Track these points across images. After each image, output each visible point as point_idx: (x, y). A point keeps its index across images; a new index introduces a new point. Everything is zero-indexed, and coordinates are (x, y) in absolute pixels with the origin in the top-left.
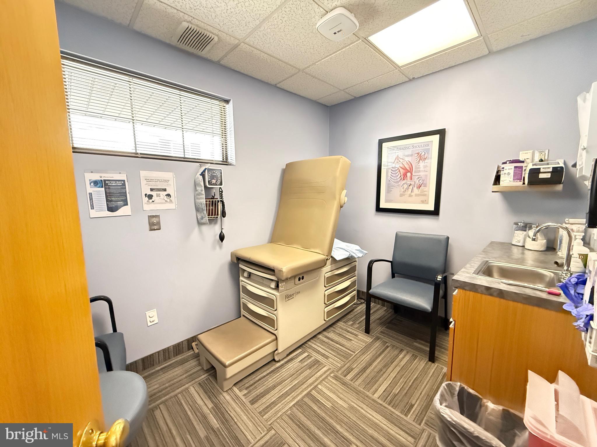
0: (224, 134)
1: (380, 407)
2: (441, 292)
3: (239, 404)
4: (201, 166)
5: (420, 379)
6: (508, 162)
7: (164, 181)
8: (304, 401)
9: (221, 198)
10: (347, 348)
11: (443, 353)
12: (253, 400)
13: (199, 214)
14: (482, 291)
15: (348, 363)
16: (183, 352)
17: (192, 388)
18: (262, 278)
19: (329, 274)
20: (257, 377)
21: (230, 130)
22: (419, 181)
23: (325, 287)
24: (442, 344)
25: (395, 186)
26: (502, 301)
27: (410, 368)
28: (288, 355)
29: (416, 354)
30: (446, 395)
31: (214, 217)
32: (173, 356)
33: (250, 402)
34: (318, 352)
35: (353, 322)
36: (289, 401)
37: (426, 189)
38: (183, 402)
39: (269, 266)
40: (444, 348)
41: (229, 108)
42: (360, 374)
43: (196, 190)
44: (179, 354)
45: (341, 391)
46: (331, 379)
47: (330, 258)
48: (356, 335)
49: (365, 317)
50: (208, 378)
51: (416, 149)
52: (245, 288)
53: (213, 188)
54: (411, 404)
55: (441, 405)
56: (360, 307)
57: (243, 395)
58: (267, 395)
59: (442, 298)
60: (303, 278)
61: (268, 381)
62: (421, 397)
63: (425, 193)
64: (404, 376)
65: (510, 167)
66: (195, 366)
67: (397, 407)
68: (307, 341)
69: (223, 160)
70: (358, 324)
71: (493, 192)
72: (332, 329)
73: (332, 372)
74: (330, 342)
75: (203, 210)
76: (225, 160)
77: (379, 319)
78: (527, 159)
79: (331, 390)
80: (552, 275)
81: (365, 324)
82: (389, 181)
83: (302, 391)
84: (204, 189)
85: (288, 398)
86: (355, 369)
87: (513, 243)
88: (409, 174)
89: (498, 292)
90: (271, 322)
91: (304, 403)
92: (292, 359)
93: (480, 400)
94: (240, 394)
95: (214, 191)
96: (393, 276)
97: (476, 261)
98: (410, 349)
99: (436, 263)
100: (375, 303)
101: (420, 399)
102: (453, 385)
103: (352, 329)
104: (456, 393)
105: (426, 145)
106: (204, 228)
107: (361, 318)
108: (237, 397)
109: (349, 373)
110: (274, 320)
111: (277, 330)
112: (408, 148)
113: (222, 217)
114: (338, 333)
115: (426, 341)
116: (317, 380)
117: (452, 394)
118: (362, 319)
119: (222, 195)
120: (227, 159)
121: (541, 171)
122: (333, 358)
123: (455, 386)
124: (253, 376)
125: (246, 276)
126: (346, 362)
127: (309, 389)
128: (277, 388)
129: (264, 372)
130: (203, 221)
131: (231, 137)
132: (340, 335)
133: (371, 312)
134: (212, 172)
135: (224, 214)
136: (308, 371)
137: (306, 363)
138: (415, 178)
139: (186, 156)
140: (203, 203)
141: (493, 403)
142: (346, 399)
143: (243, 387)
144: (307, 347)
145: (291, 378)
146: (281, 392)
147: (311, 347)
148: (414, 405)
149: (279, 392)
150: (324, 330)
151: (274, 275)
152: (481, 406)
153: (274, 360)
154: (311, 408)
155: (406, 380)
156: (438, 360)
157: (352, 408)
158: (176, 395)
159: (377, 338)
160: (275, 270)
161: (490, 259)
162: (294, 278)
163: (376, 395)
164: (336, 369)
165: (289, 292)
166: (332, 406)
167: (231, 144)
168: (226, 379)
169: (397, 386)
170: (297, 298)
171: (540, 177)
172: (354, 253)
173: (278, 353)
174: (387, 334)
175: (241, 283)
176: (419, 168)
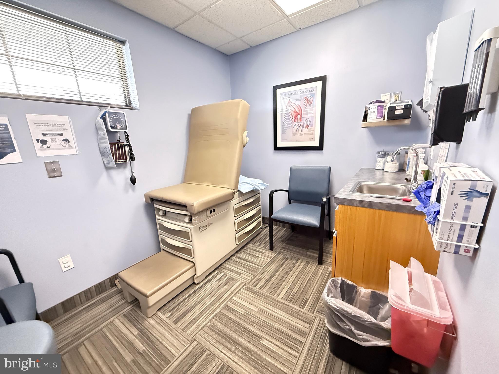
0: (124, 77)
1: (283, 306)
2: (326, 211)
3: (164, 326)
4: (101, 110)
5: (312, 280)
6: (373, 103)
7: (59, 125)
8: (222, 312)
9: (128, 142)
10: (255, 264)
11: (328, 257)
12: (176, 320)
13: (105, 159)
14: (356, 204)
15: (257, 275)
16: (106, 290)
17: (117, 320)
18: (176, 214)
19: (238, 206)
20: (179, 300)
21: (130, 73)
22: (307, 122)
23: (235, 216)
24: (328, 251)
25: (288, 128)
26: (371, 210)
27: (305, 272)
28: (206, 277)
29: (309, 261)
30: (332, 289)
31: (122, 161)
32: (96, 295)
33: (173, 322)
34: (232, 271)
35: (260, 243)
36: (208, 315)
37: (313, 129)
38: (108, 334)
39: (180, 203)
40: (329, 253)
41: (126, 49)
42: (267, 283)
43: (98, 134)
44: (102, 292)
45: (252, 299)
46: (243, 291)
47: (237, 192)
48: (263, 253)
49: (269, 238)
50: (133, 308)
51: (304, 94)
52: (161, 225)
53: (117, 132)
54: (306, 299)
55: (328, 297)
56: (266, 230)
57: (167, 318)
58: (189, 313)
59: (327, 215)
60: (214, 211)
61: (189, 302)
62: (313, 293)
63: (312, 132)
64: (301, 279)
65: (375, 107)
66: (119, 301)
67: (296, 304)
68: (222, 263)
69: (126, 104)
70: (264, 244)
71: (362, 127)
72: (243, 250)
73: (245, 285)
74: (242, 261)
75: (108, 154)
76: (128, 104)
77: (281, 238)
78: (386, 100)
79: (244, 300)
80: (404, 187)
81: (269, 243)
82: (284, 123)
83: (220, 305)
84: (106, 133)
85: (208, 312)
86: (262, 280)
87: (376, 168)
88: (299, 117)
89: (368, 204)
90: (188, 252)
91: (222, 314)
92: (210, 280)
93: (356, 288)
94: (164, 317)
95: (119, 135)
96: (290, 203)
97: (352, 183)
98: (304, 258)
99: (322, 189)
100: (277, 226)
101: (312, 294)
102: (336, 280)
103: (259, 248)
104: (339, 285)
105: (311, 91)
106: (114, 173)
107: (266, 238)
108: (162, 320)
109: (258, 284)
110: (191, 250)
111: (194, 258)
112: (298, 93)
113: (131, 161)
114: (248, 253)
115: (316, 250)
116: (232, 293)
117: (336, 287)
118: (267, 240)
119: (129, 139)
120: (130, 103)
121: (396, 108)
122: (245, 274)
123: (338, 280)
124: (176, 300)
125: (162, 215)
126: (255, 276)
127: (226, 302)
128: (198, 306)
129: (186, 294)
130: (110, 165)
131: (131, 81)
132: (250, 254)
133: (274, 233)
134: (114, 115)
135: (132, 158)
136: (225, 288)
137: (222, 282)
138: (304, 120)
139: (83, 100)
140: (107, 147)
141: (365, 288)
142: (256, 304)
143: (166, 311)
144: (222, 268)
145: (210, 295)
146: (202, 309)
147: (226, 268)
148: (308, 299)
149: (200, 309)
150: (237, 252)
151: (187, 210)
152: (356, 292)
153: (194, 283)
154: (227, 316)
155: (302, 282)
156: (325, 263)
157: (261, 310)
158: (101, 329)
159: (280, 253)
160: (187, 206)
161: (361, 181)
162: (205, 211)
163: (280, 297)
164: (248, 282)
165: (203, 224)
166: (245, 312)
167: (133, 88)
168: (149, 307)
169: (295, 287)
170: (210, 228)
171: (395, 113)
172: (257, 186)
173: (197, 277)
174: (287, 249)
175: (158, 221)
176: (306, 111)
